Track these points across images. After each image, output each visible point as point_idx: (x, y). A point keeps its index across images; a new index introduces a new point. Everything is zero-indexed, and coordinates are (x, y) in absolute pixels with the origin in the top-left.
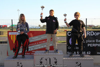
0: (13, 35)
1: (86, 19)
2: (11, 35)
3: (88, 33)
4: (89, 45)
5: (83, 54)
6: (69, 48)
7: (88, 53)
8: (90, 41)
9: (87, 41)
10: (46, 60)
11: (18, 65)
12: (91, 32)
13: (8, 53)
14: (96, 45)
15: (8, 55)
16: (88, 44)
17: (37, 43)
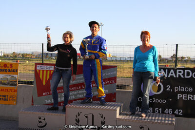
0: (43, 71)
1: (177, 45)
2: (39, 70)
3: (180, 72)
4: (180, 96)
5: (167, 112)
6: (140, 99)
7: (177, 113)
8: (183, 89)
9: (177, 89)
10: (87, 117)
11: (40, 122)
12: (186, 71)
13: (33, 102)
14: (194, 98)
15: (33, 105)
16: (178, 95)
17: (81, 87)
